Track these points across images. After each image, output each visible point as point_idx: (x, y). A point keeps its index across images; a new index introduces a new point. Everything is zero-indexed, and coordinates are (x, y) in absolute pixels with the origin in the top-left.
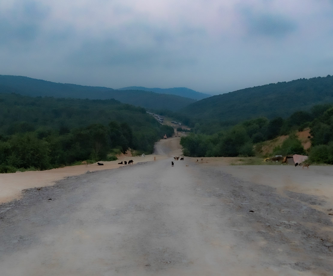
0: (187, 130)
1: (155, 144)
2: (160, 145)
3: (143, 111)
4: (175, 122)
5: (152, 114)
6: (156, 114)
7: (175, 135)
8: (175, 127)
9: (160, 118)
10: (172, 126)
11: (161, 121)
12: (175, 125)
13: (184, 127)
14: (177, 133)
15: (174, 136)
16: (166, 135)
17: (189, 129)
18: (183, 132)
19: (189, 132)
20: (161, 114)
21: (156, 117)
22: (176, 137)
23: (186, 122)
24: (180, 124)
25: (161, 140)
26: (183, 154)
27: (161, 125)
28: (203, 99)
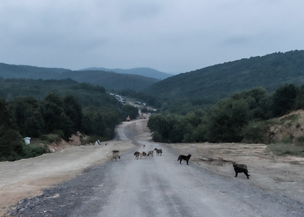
0: (153, 110)
1: (117, 127)
2: (122, 128)
3: (102, 90)
4: (139, 103)
5: (113, 95)
6: (117, 95)
7: (139, 116)
8: (139, 108)
9: (122, 99)
10: (135, 106)
11: (123, 102)
12: (138, 106)
13: (149, 108)
14: (142, 114)
15: (139, 118)
16: (129, 117)
17: (155, 110)
18: (148, 113)
19: (155, 113)
20: (123, 94)
21: (118, 97)
22: (141, 118)
23: (151, 103)
24: (145, 104)
25: (123, 123)
26: (152, 139)
27: (123, 105)
28: (169, 78)
